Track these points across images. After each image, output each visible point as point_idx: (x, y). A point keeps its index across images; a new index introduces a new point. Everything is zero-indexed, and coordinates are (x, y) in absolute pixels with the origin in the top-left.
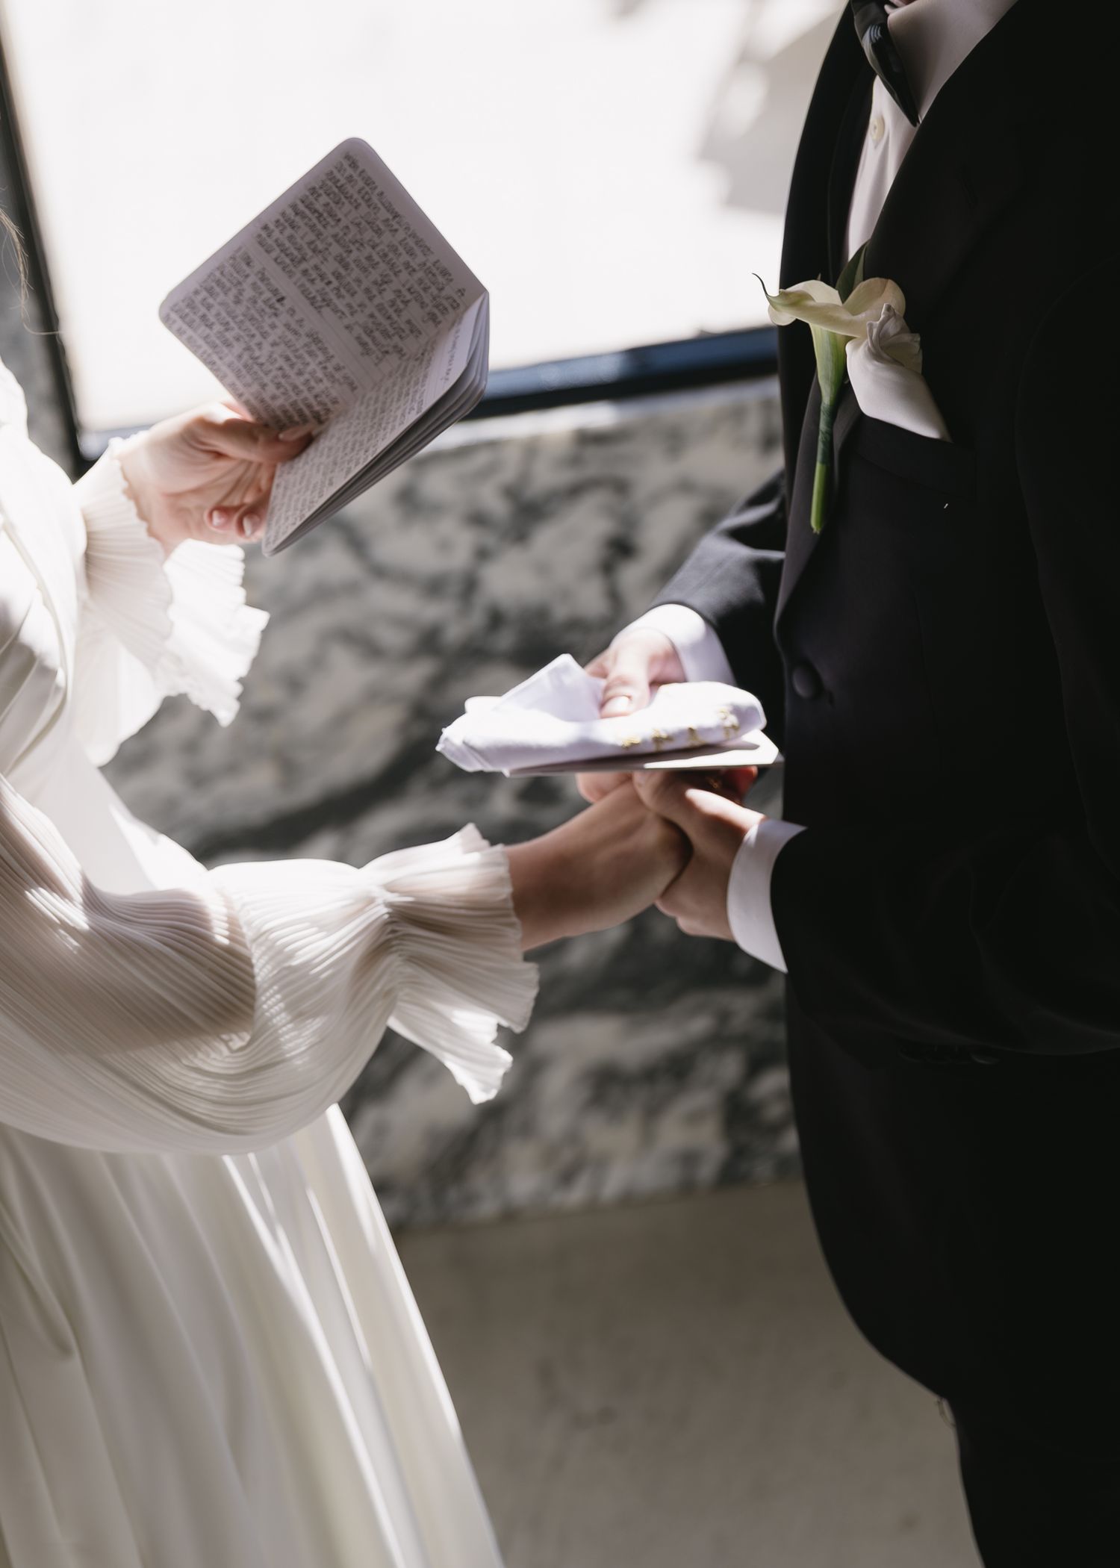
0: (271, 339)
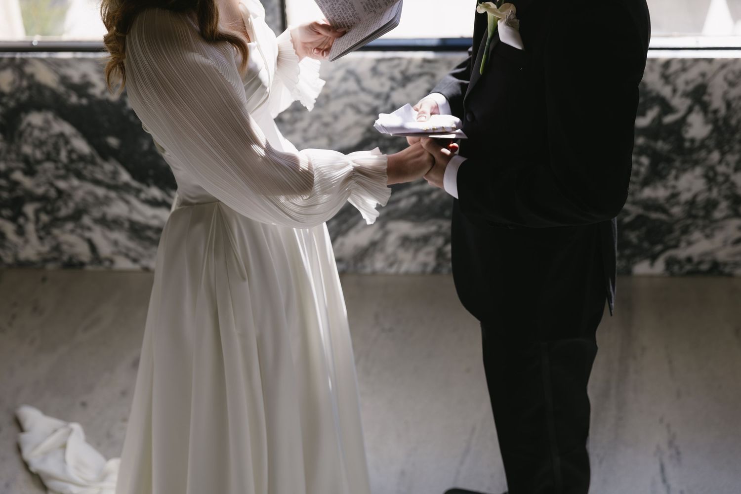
0: (339, 3)
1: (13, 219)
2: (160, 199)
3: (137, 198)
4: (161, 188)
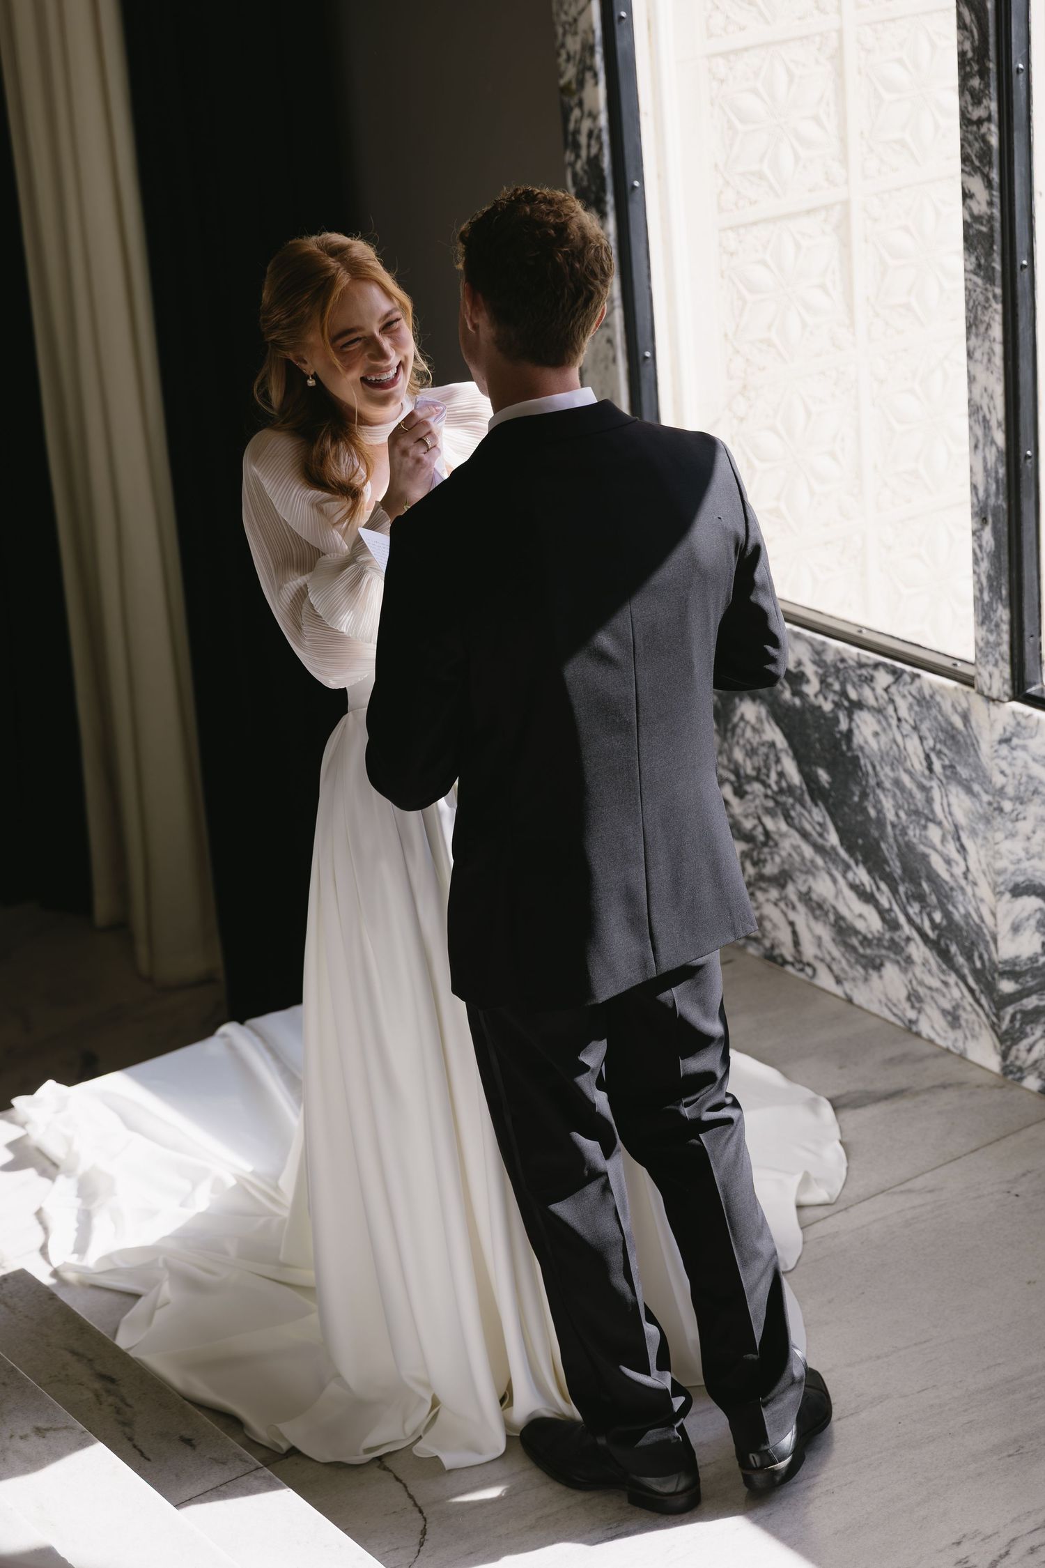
2: (868, 889)
3: (844, 877)
4: (870, 872)
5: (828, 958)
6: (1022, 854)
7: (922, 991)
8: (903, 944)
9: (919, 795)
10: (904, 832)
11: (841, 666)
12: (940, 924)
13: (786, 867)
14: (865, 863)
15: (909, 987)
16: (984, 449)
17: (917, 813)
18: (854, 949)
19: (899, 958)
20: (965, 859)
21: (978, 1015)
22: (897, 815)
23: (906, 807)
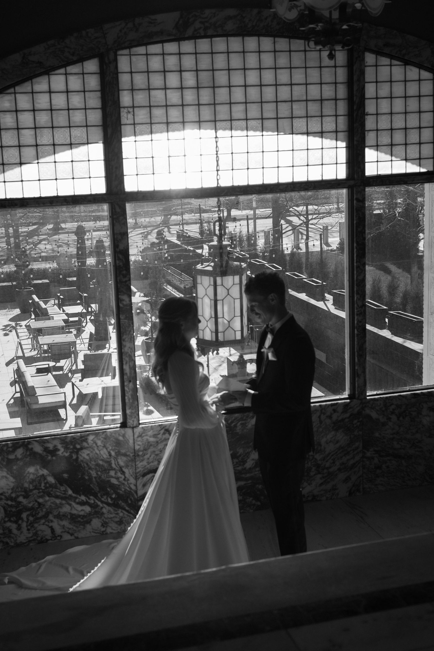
1: (16, 522)
2: (85, 501)
3: (75, 502)
4: (85, 496)
5: (67, 530)
6: (146, 464)
7: (107, 521)
8: (100, 510)
9: (106, 465)
10: (100, 477)
11: (73, 440)
12: (114, 498)
13: (49, 510)
14: (83, 494)
15: (102, 522)
16: (129, 363)
17: (105, 470)
18: (79, 521)
19: (98, 515)
20: (124, 475)
21: (130, 516)
22: (97, 474)
23: (101, 470)
